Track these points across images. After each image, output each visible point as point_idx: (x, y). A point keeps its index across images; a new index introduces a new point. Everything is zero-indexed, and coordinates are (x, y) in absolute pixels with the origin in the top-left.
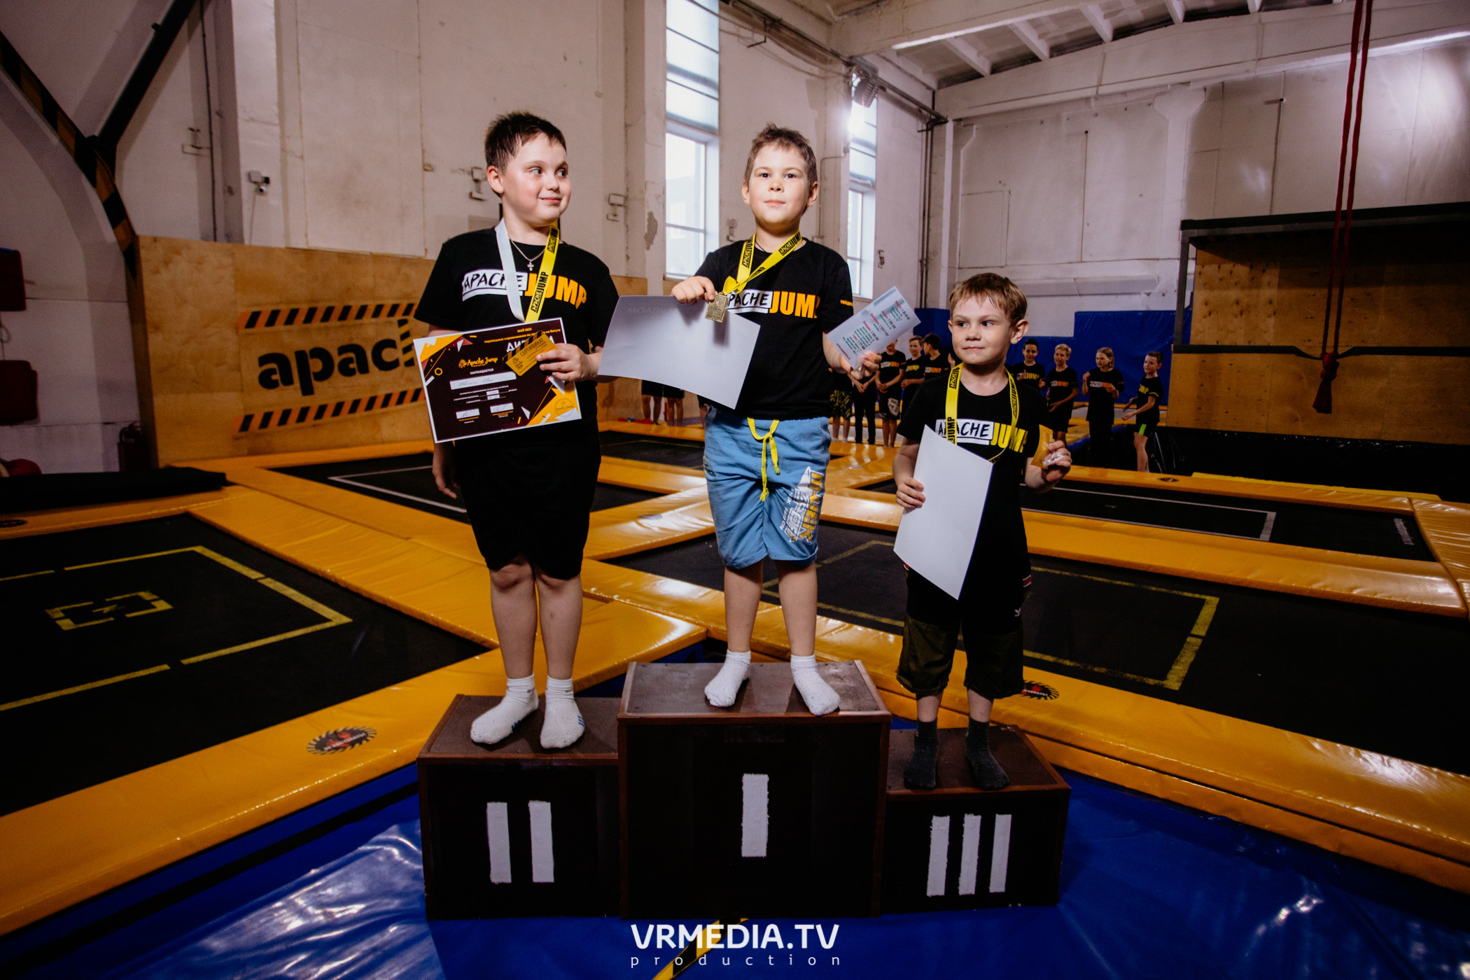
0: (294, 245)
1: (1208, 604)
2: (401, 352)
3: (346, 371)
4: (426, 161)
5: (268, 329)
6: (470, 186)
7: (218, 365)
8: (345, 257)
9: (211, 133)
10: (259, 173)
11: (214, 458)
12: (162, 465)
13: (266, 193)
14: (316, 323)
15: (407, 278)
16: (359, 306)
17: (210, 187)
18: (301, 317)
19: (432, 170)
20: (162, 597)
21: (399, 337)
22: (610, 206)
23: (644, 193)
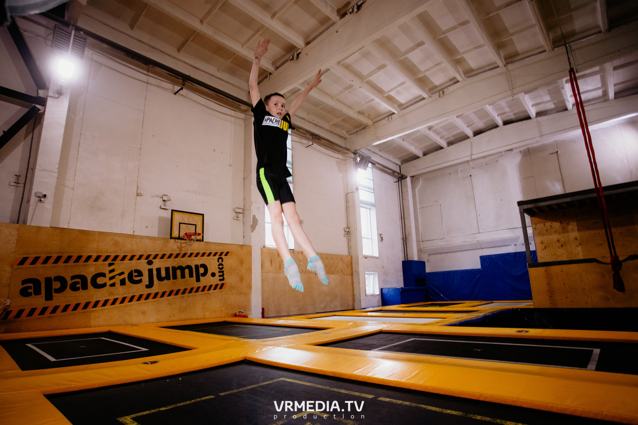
2: (109, 279)
3: (74, 288)
4: (138, 192)
5: (31, 267)
6: (161, 203)
8: (83, 232)
9: (26, 177)
13: (43, 202)
14: (61, 264)
16: (87, 256)
17: (20, 200)
18: (52, 260)
19: (141, 196)
21: (108, 272)
22: (235, 213)
23: (251, 207)
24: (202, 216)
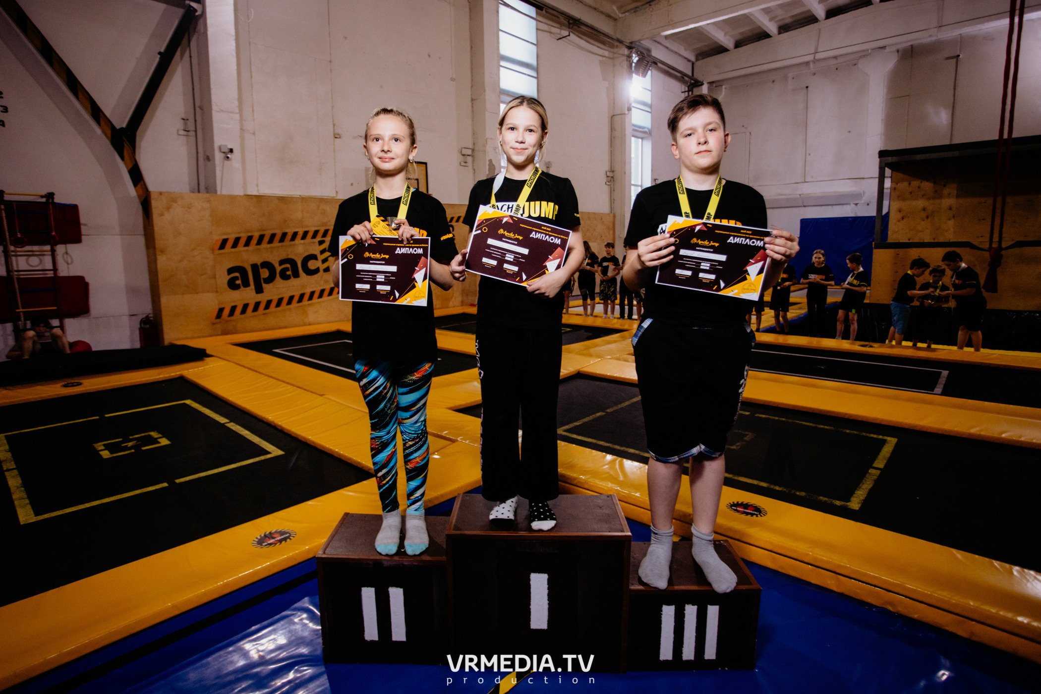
0: (249, 193)
1: (888, 443)
2: (321, 262)
3: (285, 277)
4: (336, 131)
5: (233, 250)
7: (202, 275)
8: (282, 199)
9: (195, 121)
10: (226, 146)
11: (199, 337)
12: (166, 342)
13: (231, 160)
14: (264, 245)
15: (324, 213)
16: (293, 233)
17: (195, 156)
18: (254, 241)
19: (340, 138)
20: (165, 435)
21: (320, 253)
22: (462, 156)
23: (485, 146)
24: (424, 165)
